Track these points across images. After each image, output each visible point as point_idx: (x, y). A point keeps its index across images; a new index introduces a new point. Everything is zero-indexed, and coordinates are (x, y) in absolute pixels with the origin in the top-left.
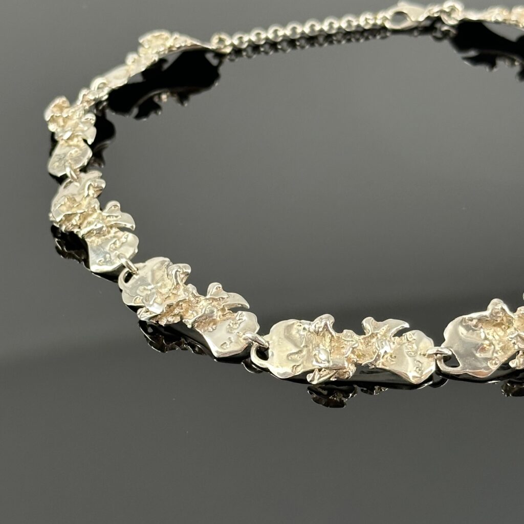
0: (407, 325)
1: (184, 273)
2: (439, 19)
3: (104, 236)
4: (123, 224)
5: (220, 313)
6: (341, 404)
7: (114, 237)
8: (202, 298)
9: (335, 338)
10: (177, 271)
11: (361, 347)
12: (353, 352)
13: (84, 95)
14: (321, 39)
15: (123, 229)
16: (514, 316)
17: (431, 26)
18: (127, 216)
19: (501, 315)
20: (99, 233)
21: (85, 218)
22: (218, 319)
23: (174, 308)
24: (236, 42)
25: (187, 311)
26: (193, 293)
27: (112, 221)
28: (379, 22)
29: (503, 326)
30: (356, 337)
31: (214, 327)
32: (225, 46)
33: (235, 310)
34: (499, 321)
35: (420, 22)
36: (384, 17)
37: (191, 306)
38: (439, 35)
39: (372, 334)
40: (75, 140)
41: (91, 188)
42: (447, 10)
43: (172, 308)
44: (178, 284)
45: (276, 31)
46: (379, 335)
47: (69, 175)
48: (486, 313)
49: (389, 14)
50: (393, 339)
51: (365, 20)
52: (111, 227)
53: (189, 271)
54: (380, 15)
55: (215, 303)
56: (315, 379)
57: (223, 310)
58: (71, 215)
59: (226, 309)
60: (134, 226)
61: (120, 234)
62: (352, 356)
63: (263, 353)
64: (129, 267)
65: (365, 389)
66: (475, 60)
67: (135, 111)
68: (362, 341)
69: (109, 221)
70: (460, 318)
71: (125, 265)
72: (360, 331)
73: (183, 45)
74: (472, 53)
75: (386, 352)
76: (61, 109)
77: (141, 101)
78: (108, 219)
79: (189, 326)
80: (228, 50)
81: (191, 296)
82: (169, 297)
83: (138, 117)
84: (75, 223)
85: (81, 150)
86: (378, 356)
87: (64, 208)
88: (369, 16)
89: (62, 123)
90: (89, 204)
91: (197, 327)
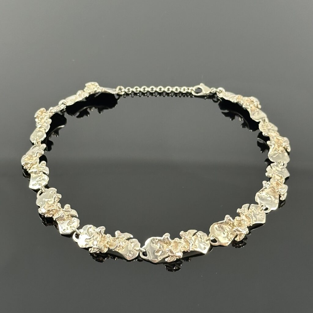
0: (132, 236)
1: (58, 198)
2: (216, 93)
3: (37, 174)
4: (45, 171)
5: (67, 216)
6: (102, 261)
7: (41, 176)
8: (62, 209)
9: (103, 236)
10: (55, 197)
11: (112, 241)
12: (108, 243)
13: (51, 110)
14: (164, 94)
15: (44, 173)
16: (172, 241)
17: (212, 96)
18: (47, 169)
19: (166, 240)
20: (35, 173)
21: (33, 165)
22: (66, 219)
23: (51, 211)
24: (126, 91)
25: (55, 213)
26: (59, 207)
27: (41, 169)
28: (189, 91)
29: (168, 244)
30: (111, 237)
31: (63, 222)
32: (122, 92)
33: (72, 216)
34: (166, 242)
35: (207, 94)
36: (192, 90)
37: (57, 211)
38: (216, 100)
39: (117, 238)
40: (42, 128)
41: (38, 153)
42: (219, 91)
43: (50, 211)
44: (55, 202)
45: (144, 88)
46: (120, 239)
47: (35, 143)
48: (162, 238)
49: (194, 88)
50: (125, 241)
51: (184, 89)
52: (41, 171)
53: (61, 197)
54: (190, 88)
55: (66, 213)
56: (92, 251)
57: (68, 215)
58: (28, 163)
59: (70, 215)
60: (49, 173)
61: (43, 175)
62: (107, 245)
63: (77, 236)
64: (42, 190)
65: (112, 257)
66: (226, 115)
67: (78, 114)
68: (113, 240)
69: (40, 169)
70: (152, 238)
71: (40, 189)
72: (113, 235)
73: (100, 91)
74: (226, 111)
75: (120, 246)
76: (42, 113)
77: (82, 110)
78: (40, 168)
79: (54, 220)
80: (123, 93)
81: (58, 208)
82: (51, 206)
83: (78, 117)
84: (28, 167)
85: (43, 134)
86: (117, 246)
87: (26, 159)
88: (186, 88)
89: (40, 120)
90: (36, 160)
91: (57, 220)
